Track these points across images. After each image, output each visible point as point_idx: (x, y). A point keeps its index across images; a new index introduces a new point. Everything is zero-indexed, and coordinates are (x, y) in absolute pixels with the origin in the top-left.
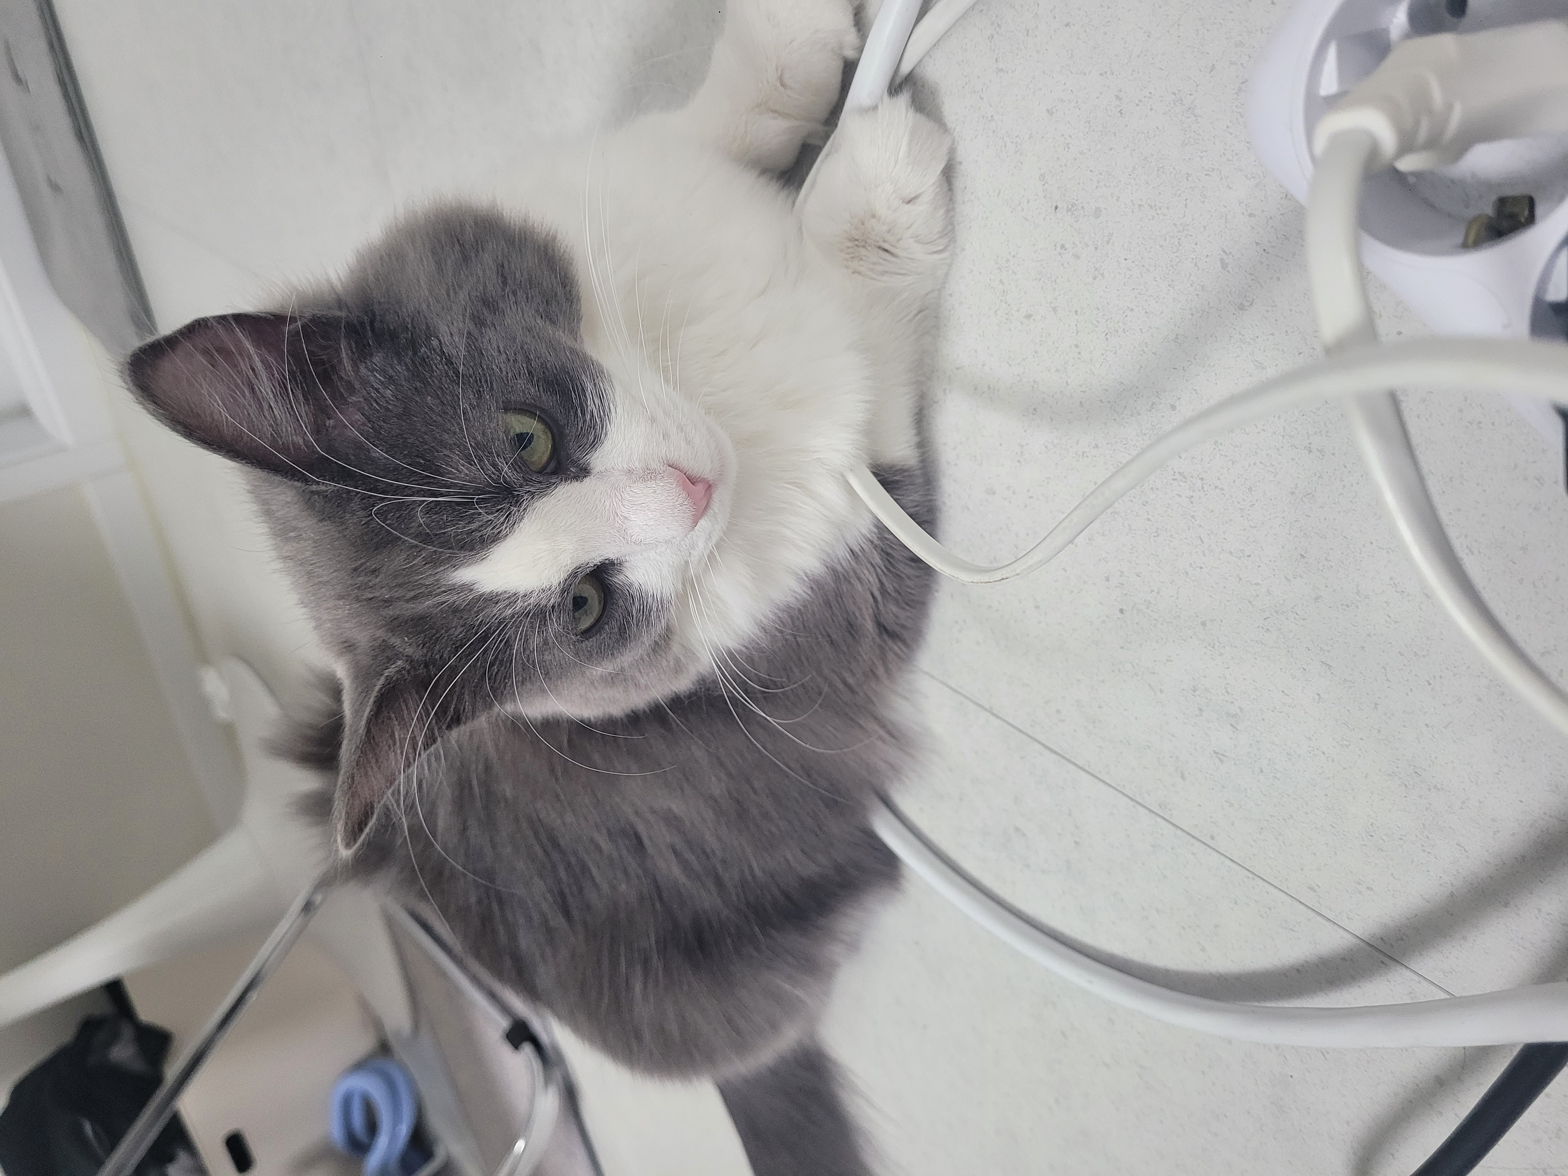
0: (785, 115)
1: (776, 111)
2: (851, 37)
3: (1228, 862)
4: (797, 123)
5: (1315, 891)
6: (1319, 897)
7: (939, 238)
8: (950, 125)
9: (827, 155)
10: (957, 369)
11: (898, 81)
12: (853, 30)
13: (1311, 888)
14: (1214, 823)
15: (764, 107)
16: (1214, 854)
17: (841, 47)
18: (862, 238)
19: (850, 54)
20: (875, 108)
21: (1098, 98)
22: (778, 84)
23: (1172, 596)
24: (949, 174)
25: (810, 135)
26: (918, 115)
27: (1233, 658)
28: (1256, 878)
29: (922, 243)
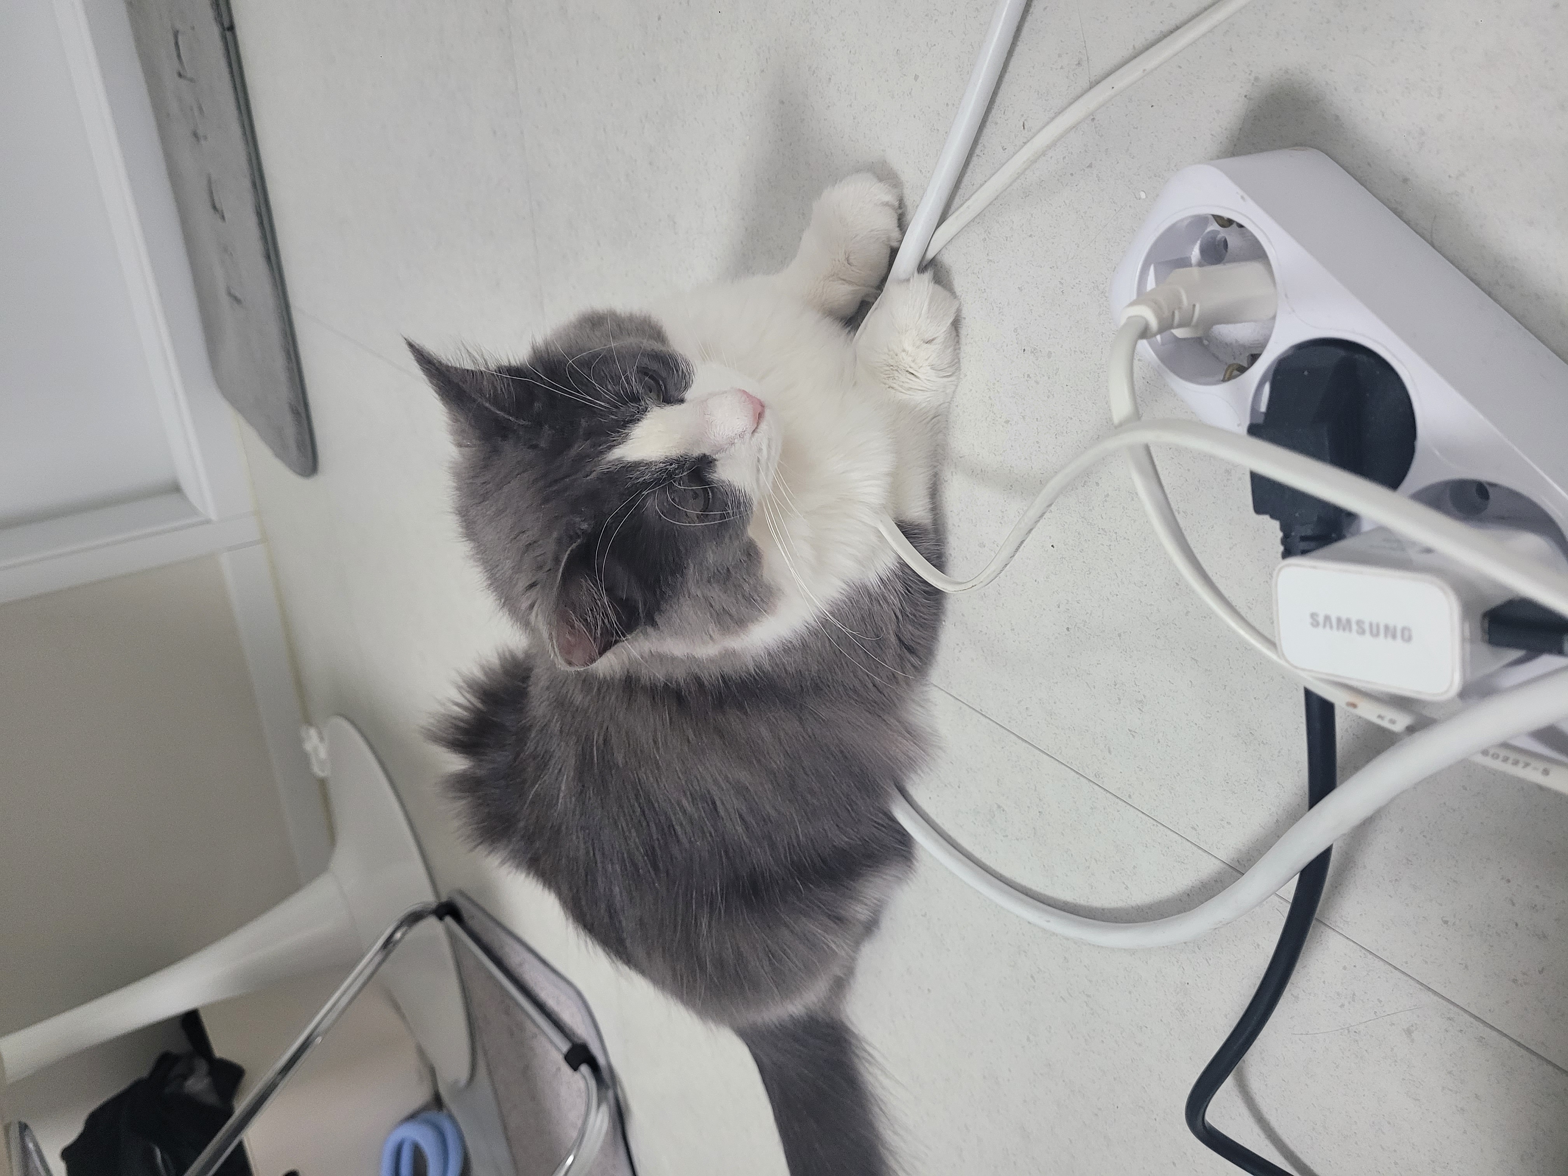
0: (850, 283)
1: (844, 280)
2: (896, 234)
3: (1140, 815)
4: (858, 288)
5: (1196, 830)
6: (1199, 834)
7: (948, 367)
8: (958, 294)
9: (876, 309)
10: (961, 457)
11: (924, 264)
12: (897, 229)
13: (1193, 828)
14: (1131, 785)
15: (835, 276)
16: (1132, 809)
17: (889, 239)
18: (896, 364)
19: (895, 244)
20: (908, 280)
21: (1049, 282)
22: (846, 263)
23: (1099, 617)
24: (956, 324)
25: (867, 295)
26: (937, 286)
27: (1138, 660)
28: (1159, 825)
29: (936, 370)
